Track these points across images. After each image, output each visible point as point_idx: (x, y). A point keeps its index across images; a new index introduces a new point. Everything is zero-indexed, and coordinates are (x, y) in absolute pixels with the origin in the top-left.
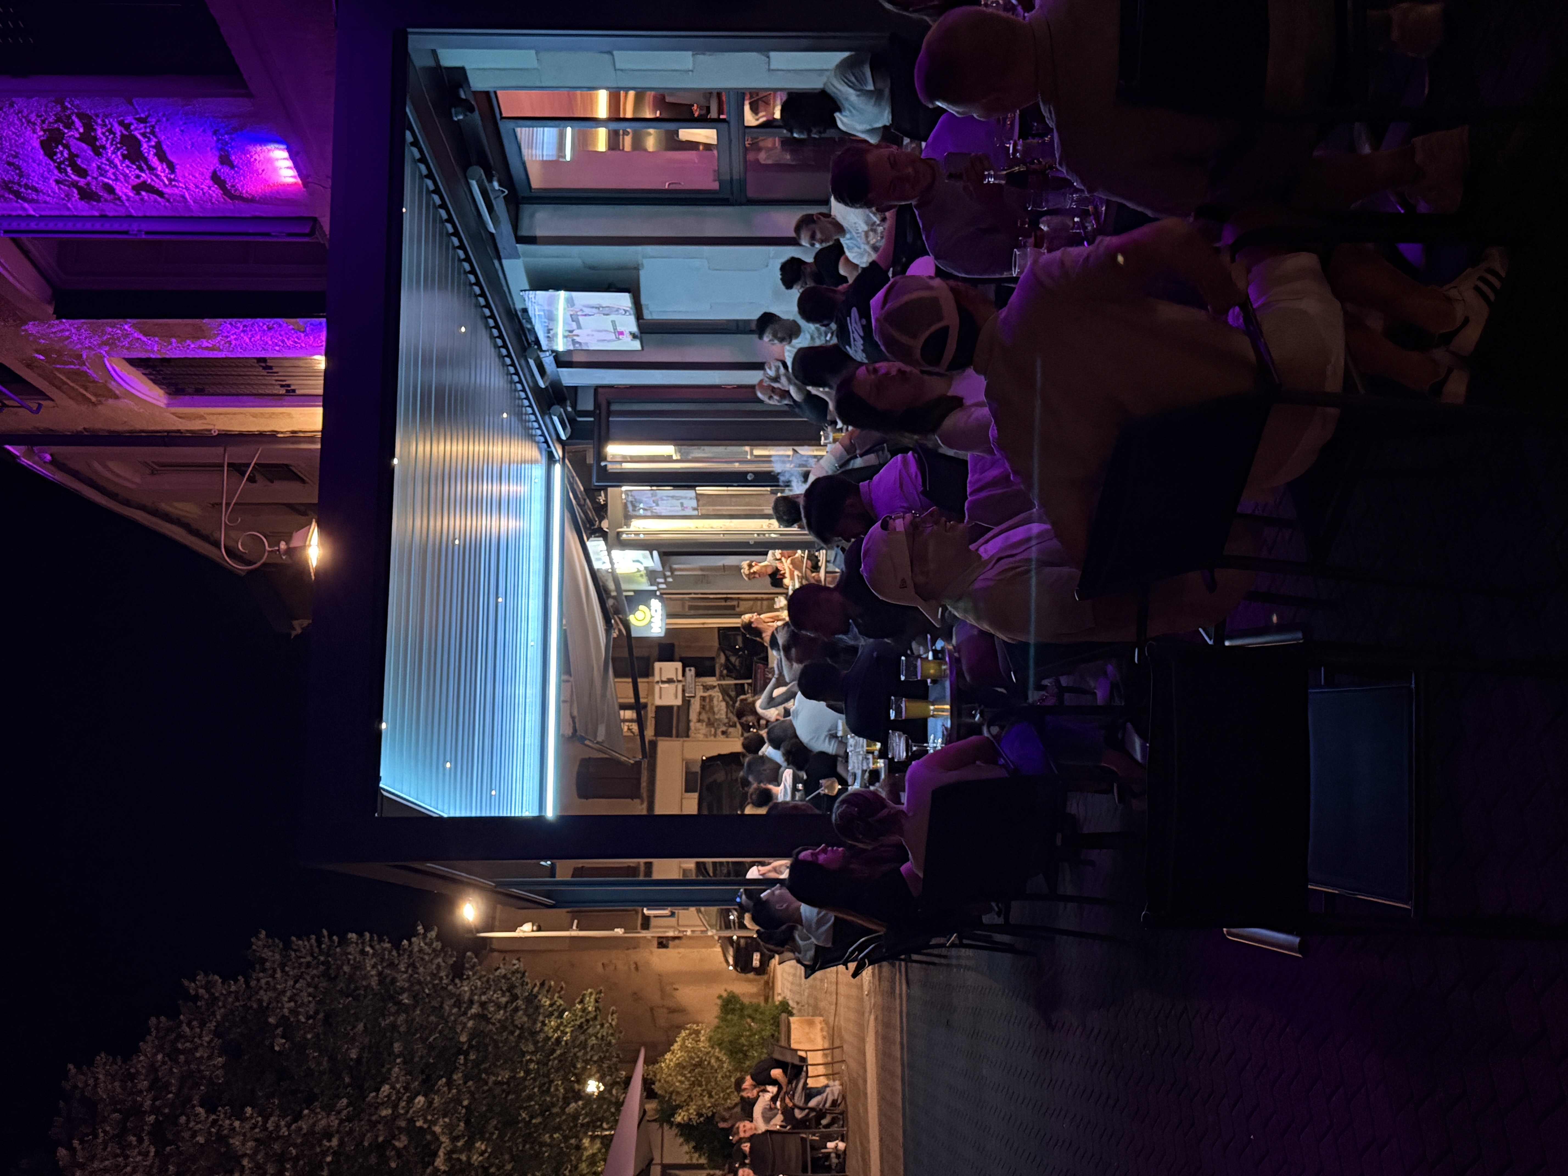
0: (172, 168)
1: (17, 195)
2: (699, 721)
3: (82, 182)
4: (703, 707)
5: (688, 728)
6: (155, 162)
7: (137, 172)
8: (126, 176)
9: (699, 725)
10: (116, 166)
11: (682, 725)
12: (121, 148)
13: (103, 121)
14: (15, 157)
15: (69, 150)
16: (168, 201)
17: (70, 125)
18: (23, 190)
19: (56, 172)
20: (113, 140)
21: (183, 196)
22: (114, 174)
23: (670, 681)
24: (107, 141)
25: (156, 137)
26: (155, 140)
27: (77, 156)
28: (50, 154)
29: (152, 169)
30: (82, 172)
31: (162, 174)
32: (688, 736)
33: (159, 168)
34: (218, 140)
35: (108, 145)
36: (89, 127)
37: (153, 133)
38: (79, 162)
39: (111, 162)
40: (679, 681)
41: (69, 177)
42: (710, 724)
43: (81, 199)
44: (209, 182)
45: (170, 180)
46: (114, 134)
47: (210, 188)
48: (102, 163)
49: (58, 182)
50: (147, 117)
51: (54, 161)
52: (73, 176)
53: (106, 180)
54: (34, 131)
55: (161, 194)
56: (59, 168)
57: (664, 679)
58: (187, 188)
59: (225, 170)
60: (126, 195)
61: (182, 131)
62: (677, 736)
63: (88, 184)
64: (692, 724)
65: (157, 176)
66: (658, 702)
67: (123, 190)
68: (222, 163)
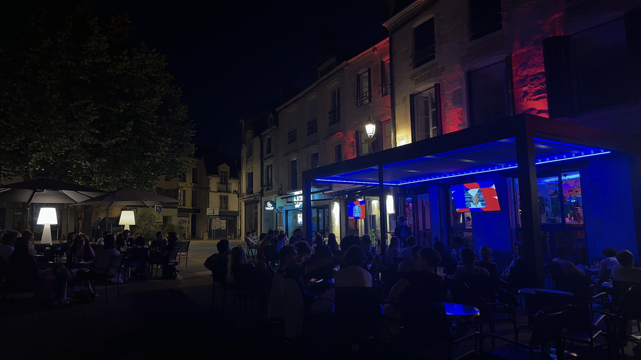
0: (536, 100)
1: (521, 66)
4: (184, 221)
6: (538, 96)
7: (533, 92)
21: (523, 102)
22: (532, 87)
23: (214, 212)
31: (532, 98)
38: (537, 80)
42: (179, 223)
44: (531, 108)
47: (528, 108)
48: (536, 85)
52: (530, 78)
53: (529, 85)
58: (526, 103)
62: (178, 214)
63: (527, 81)
67: (525, 89)
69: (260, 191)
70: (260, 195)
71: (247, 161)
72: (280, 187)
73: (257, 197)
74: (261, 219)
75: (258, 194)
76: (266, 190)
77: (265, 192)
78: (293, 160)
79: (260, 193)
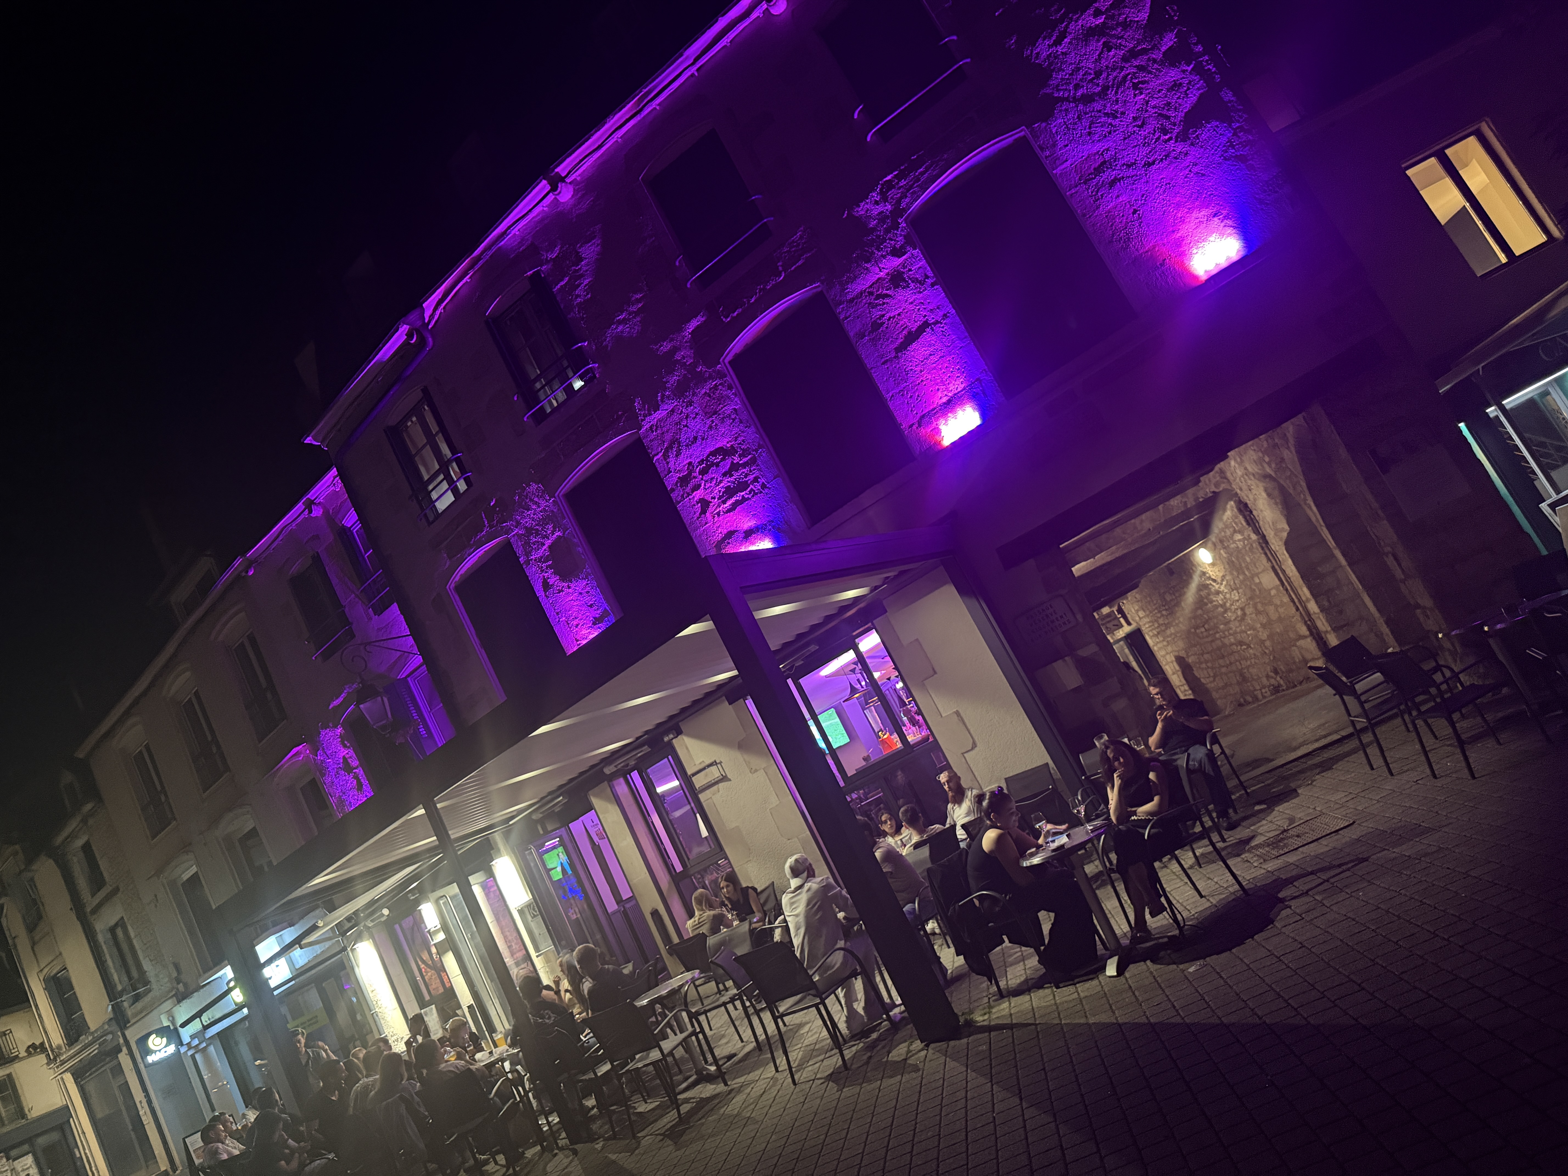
0: (729, 511)
1: (669, 448)
3: (696, 474)
6: (730, 502)
8: (712, 492)
10: (718, 485)
12: (734, 483)
13: (754, 470)
14: (703, 439)
15: (719, 462)
16: (698, 518)
17: (743, 456)
18: (674, 449)
19: (699, 460)
20: (740, 479)
24: (738, 476)
25: (753, 496)
26: (750, 497)
27: (718, 466)
28: (713, 453)
29: (724, 502)
30: (703, 472)
33: (726, 505)
34: (766, 525)
35: (733, 477)
36: (744, 465)
37: (756, 494)
38: (713, 468)
39: (721, 482)
41: (697, 467)
43: (679, 478)
44: (726, 531)
45: (718, 514)
46: (746, 477)
47: (721, 534)
48: (717, 479)
49: (690, 463)
50: (768, 488)
51: (708, 456)
54: (728, 443)
55: (704, 512)
56: (702, 461)
60: (694, 497)
61: (764, 506)
63: (695, 477)
65: (718, 507)
67: (698, 494)
69: (112, 1016)
70: (115, 1027)
71: (34, 944)
72: (175, 974)
73: (109, 1037)
74: (147, 1096)
75: (106, 1027)
76: (131, 1001)
77: (129, 1013)
78: (186, 876)
79: (114, 1022)
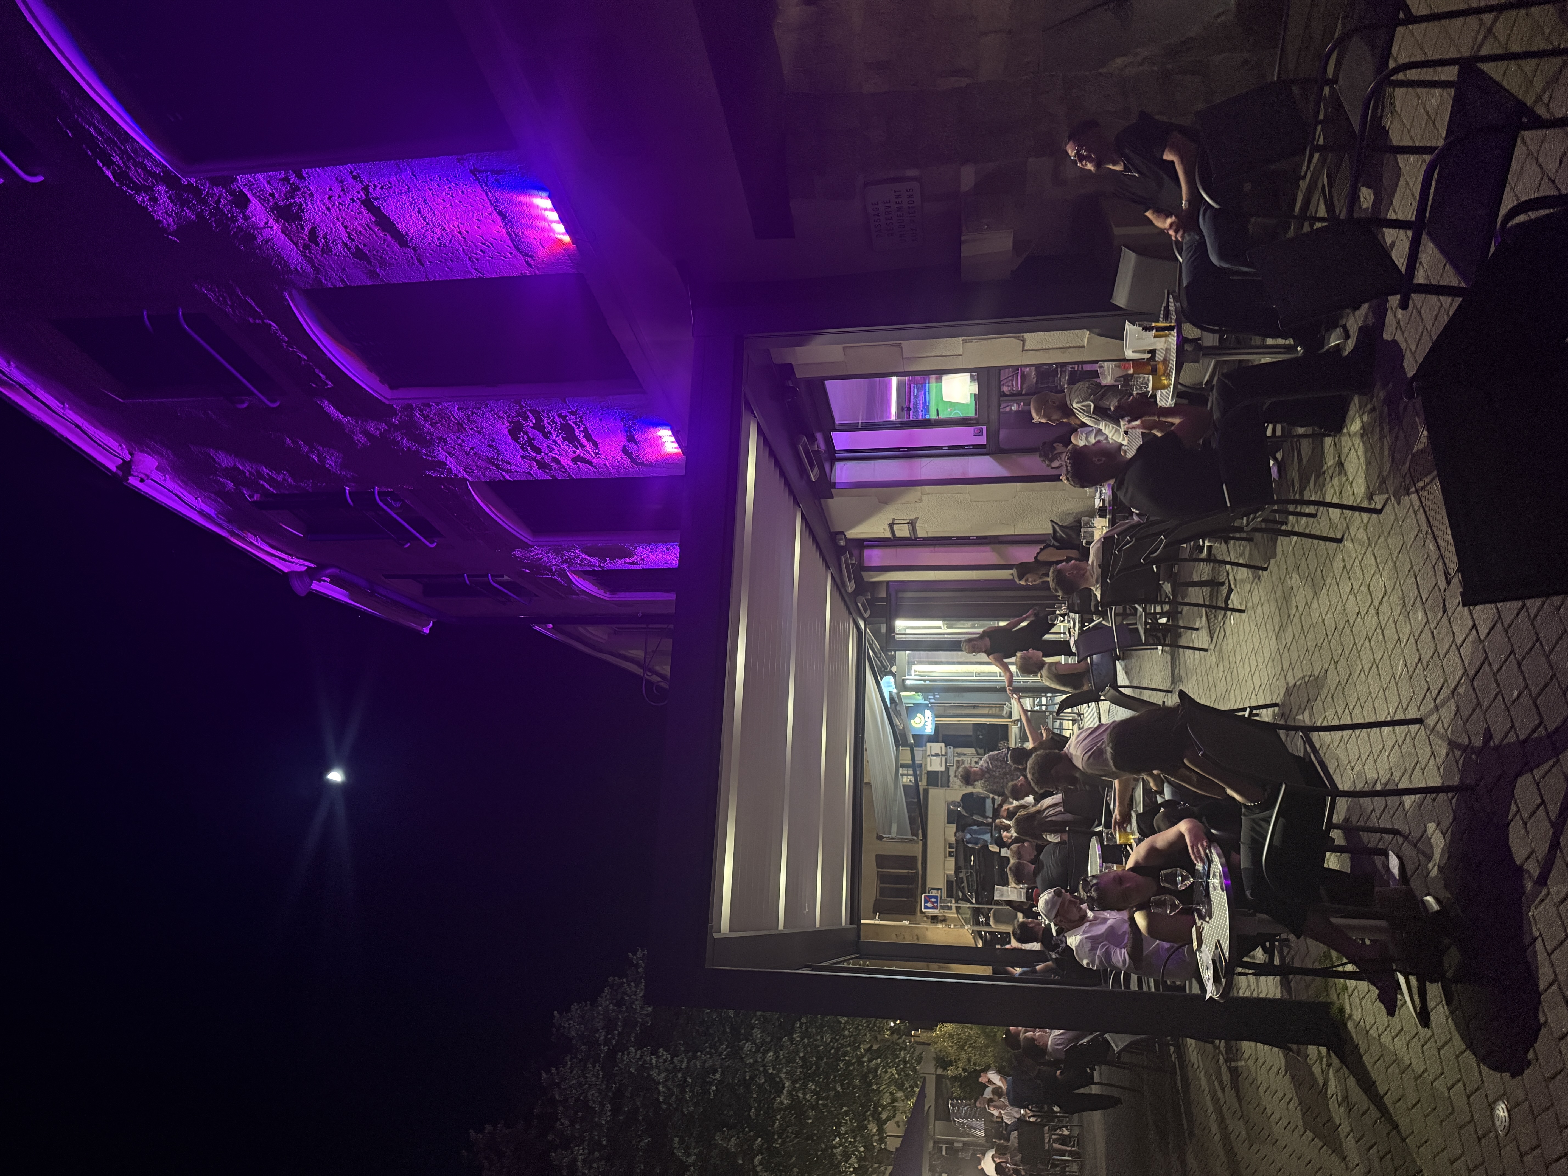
0: (596, 445)
1: (498, 466)
2: (955, 776)
5: (948, 781)
6: (584, 441)
7: (573, 448)
8: (566, 452)
9: (955, 779)
10: (559, 445)
11: (945, 779)
12: (561, 433)
13: (548, 414)
14: (493, 441)
15: (528, 435)
16: (595, 467)
17: (526, 418)
18: (501, 463)
19: (521, 451)
20: (556, 428)
21: (605, 464)
22: (558, 450)
23: (937, 755)
24: (552, 428)
26: (583, 426)
27: (534, 439)
28: (516, 439)
29: (583, 446)
30: (538, 451)
31: (590, 450)
32: (948, 786)
33: (588, 446)
34: (625, 425)
35: (553, 432)
36: (539, 419)
37: (581, 421)
38: (535, 443)
39: (556, 443)
40: (942, 755)
41: (530, 453)
43: (539, 468)
44: (621, 454)
45: (596, 454)
46: (556, 423)
47: (621, 457)
48: (550, 444)
49: (523, 457)
50: (576, 411)
51: (519, 443)
52: (532, 453)
53: (554, 455)
54: (504, 423)
55: (590, 463)
56: (522, 448)
57: (933, 754)
58: (606, 458)
59: (631, 445)
60: (568, 465)
61: (601, 420)
62: (941, 786)
63: (543, 458)
64: (951, 779)
65: (587, 451)
66: (929, 768)
67: (565, 461)
68: (629, 441)
